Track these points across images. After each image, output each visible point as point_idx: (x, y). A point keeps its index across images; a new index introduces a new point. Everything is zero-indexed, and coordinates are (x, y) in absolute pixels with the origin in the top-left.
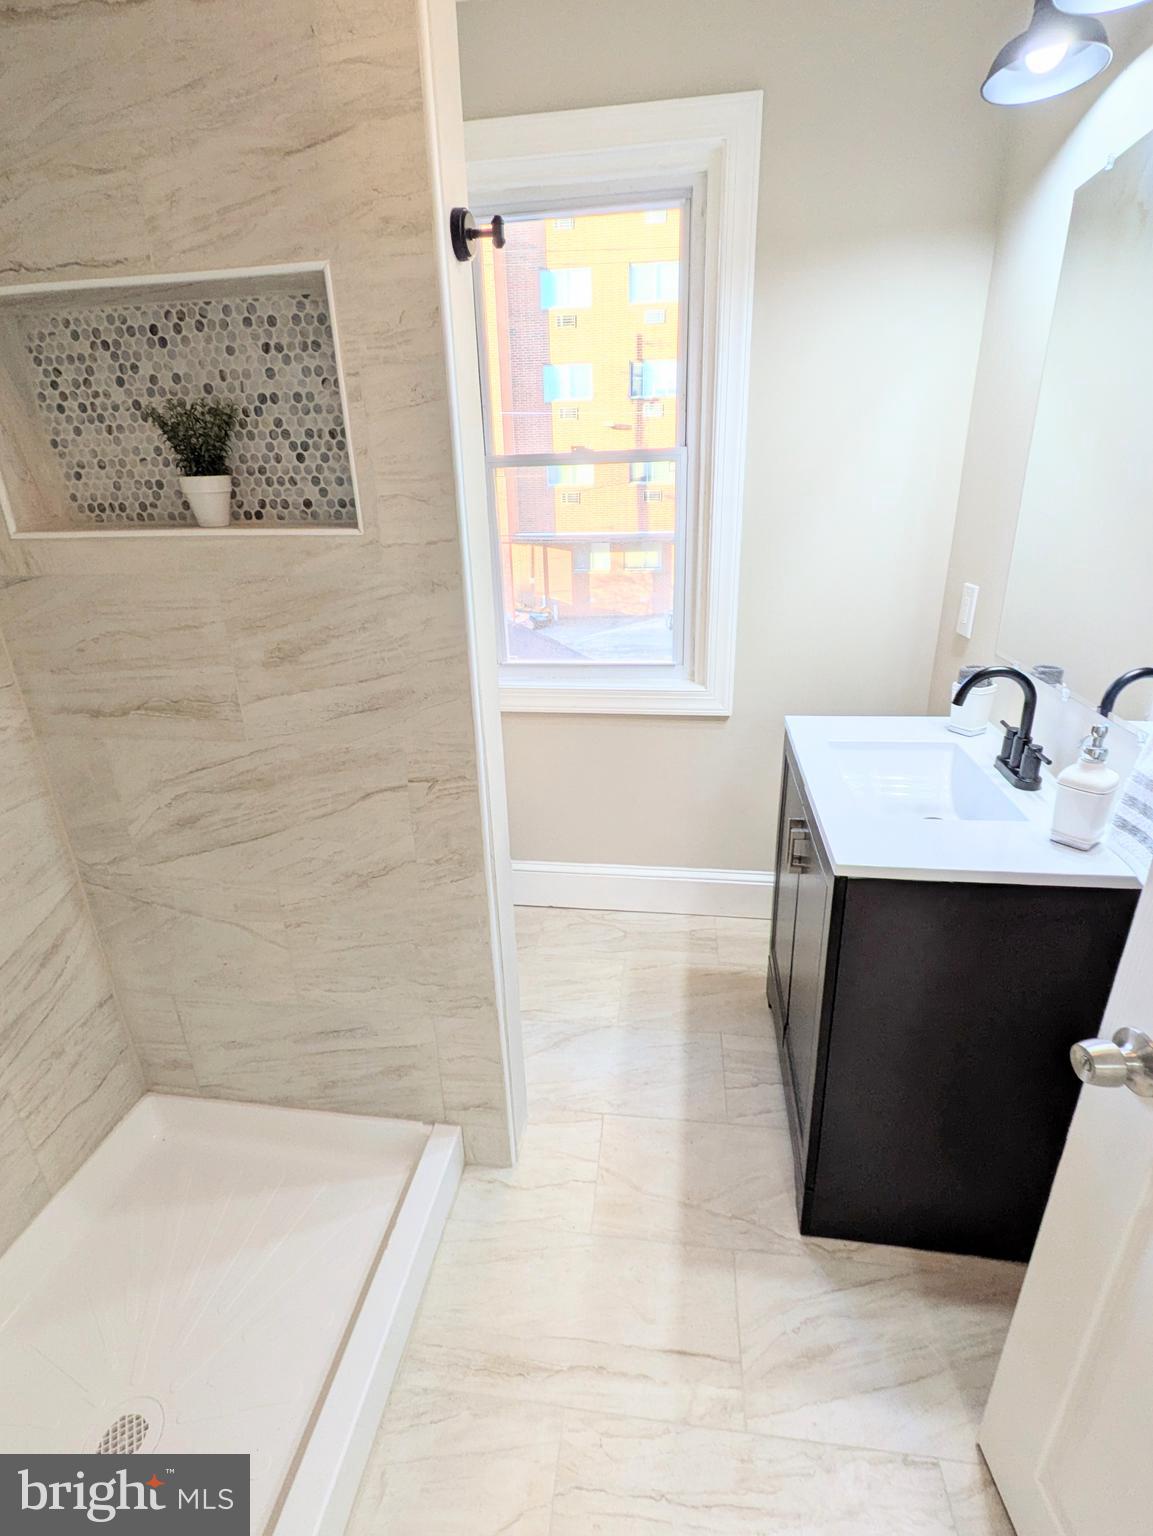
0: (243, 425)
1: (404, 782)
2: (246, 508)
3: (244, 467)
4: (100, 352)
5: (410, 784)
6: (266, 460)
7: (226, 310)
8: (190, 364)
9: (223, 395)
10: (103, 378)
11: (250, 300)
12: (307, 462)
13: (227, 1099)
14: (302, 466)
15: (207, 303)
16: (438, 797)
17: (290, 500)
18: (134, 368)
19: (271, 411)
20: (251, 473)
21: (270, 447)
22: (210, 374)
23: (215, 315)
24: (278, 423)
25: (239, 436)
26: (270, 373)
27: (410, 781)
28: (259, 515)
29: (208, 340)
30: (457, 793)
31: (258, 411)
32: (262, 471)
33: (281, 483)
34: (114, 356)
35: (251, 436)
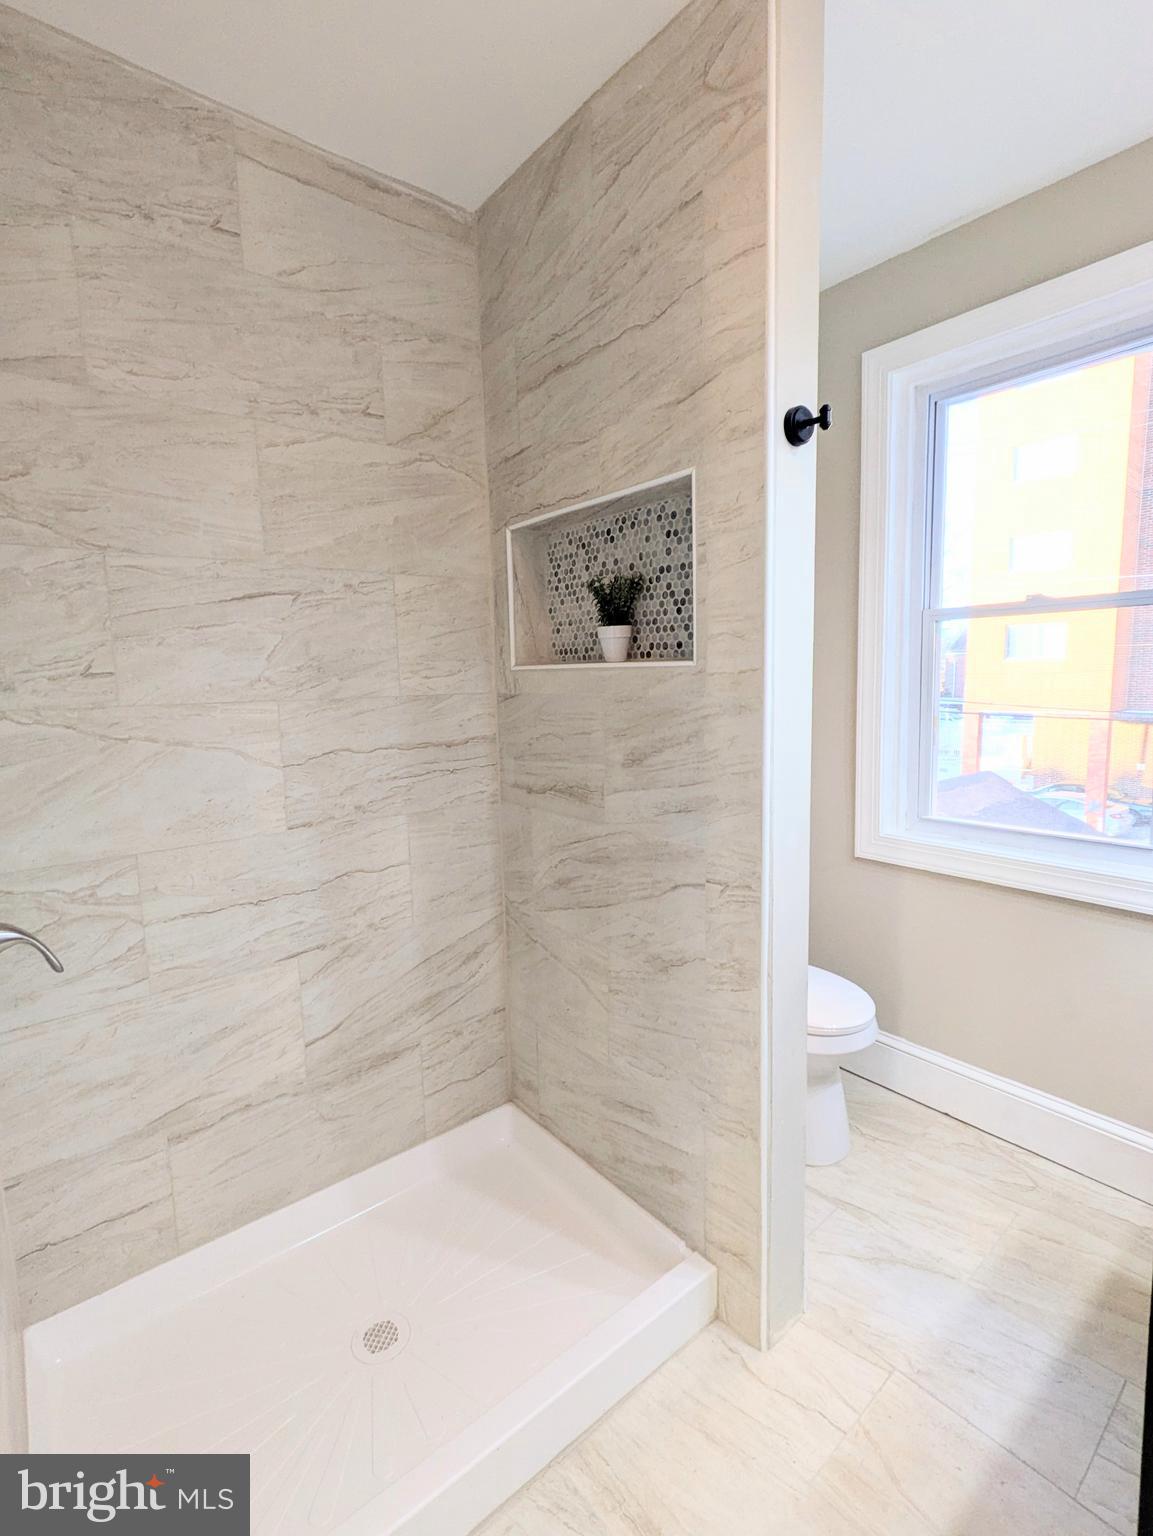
0: (648, 590)
1: (703, 881)
2: (642, 649)
3: (645, 619)
4: (582, 552)
5: (707, 884)
6: (658, 613)
7: (649, 512)
8: (625, 553)
9: (640, 569)
10: (580, 565)
11: (663, 503)
12: (683, 614)
13: (553, 1134)
14: (679, 617)
15: (639, 510)
16: (728, 902)
17: (669, 643)
18: (596, 558)
19: (666, 578)
20: (648, 624)
21: (662, 604)
22: (634, 557)
23: (642, 517)
24: (669, 586)
25: (645, 598)
26: (668, 552)
27: (708, 882)
28: (649, 655)
29: (636, 534)
30: (743, 902)
31: (658, 579)
32: (655, 621)
33: (665, 630)
34: (587, 553)
35: (652, 597)
